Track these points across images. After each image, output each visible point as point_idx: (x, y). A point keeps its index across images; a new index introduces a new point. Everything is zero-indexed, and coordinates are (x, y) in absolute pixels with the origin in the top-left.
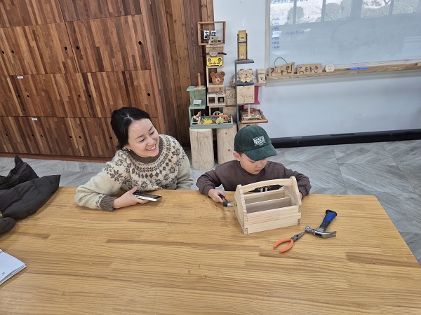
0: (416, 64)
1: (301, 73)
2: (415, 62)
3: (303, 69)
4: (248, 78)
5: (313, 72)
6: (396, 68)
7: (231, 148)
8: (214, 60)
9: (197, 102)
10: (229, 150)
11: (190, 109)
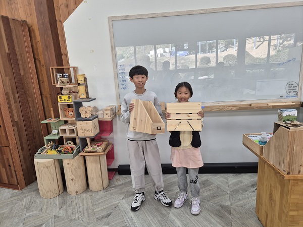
0: (251, 105)
2: (249, 103)
4: (87, 115)
6: (230, 108)
7: (74, 177)
8: (65, 97)
9: (54, 132)
10: (72, 180)
11: (45, 138)
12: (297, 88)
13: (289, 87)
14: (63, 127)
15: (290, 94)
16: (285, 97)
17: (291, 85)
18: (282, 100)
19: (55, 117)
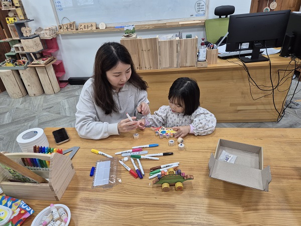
0: (166, 24)
1: (81, 30)
3: (83, 27)
5: (89, 29)
6: (147, 27)
7: (30, 84)
8: (11, 19)
9: (13, 49)
10: (29, 85)
11: (6, 54)
12: (204, 7)
13: (198, 6)
14: (16, 45)
15: (199, 12)
16: (194, 16)
17: (200, 3)
18: (192, 18)
19: (9, 37)
